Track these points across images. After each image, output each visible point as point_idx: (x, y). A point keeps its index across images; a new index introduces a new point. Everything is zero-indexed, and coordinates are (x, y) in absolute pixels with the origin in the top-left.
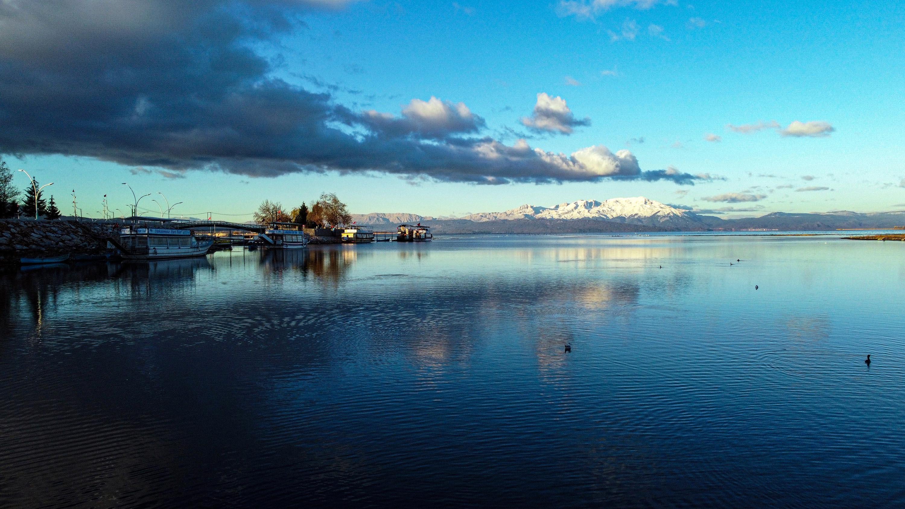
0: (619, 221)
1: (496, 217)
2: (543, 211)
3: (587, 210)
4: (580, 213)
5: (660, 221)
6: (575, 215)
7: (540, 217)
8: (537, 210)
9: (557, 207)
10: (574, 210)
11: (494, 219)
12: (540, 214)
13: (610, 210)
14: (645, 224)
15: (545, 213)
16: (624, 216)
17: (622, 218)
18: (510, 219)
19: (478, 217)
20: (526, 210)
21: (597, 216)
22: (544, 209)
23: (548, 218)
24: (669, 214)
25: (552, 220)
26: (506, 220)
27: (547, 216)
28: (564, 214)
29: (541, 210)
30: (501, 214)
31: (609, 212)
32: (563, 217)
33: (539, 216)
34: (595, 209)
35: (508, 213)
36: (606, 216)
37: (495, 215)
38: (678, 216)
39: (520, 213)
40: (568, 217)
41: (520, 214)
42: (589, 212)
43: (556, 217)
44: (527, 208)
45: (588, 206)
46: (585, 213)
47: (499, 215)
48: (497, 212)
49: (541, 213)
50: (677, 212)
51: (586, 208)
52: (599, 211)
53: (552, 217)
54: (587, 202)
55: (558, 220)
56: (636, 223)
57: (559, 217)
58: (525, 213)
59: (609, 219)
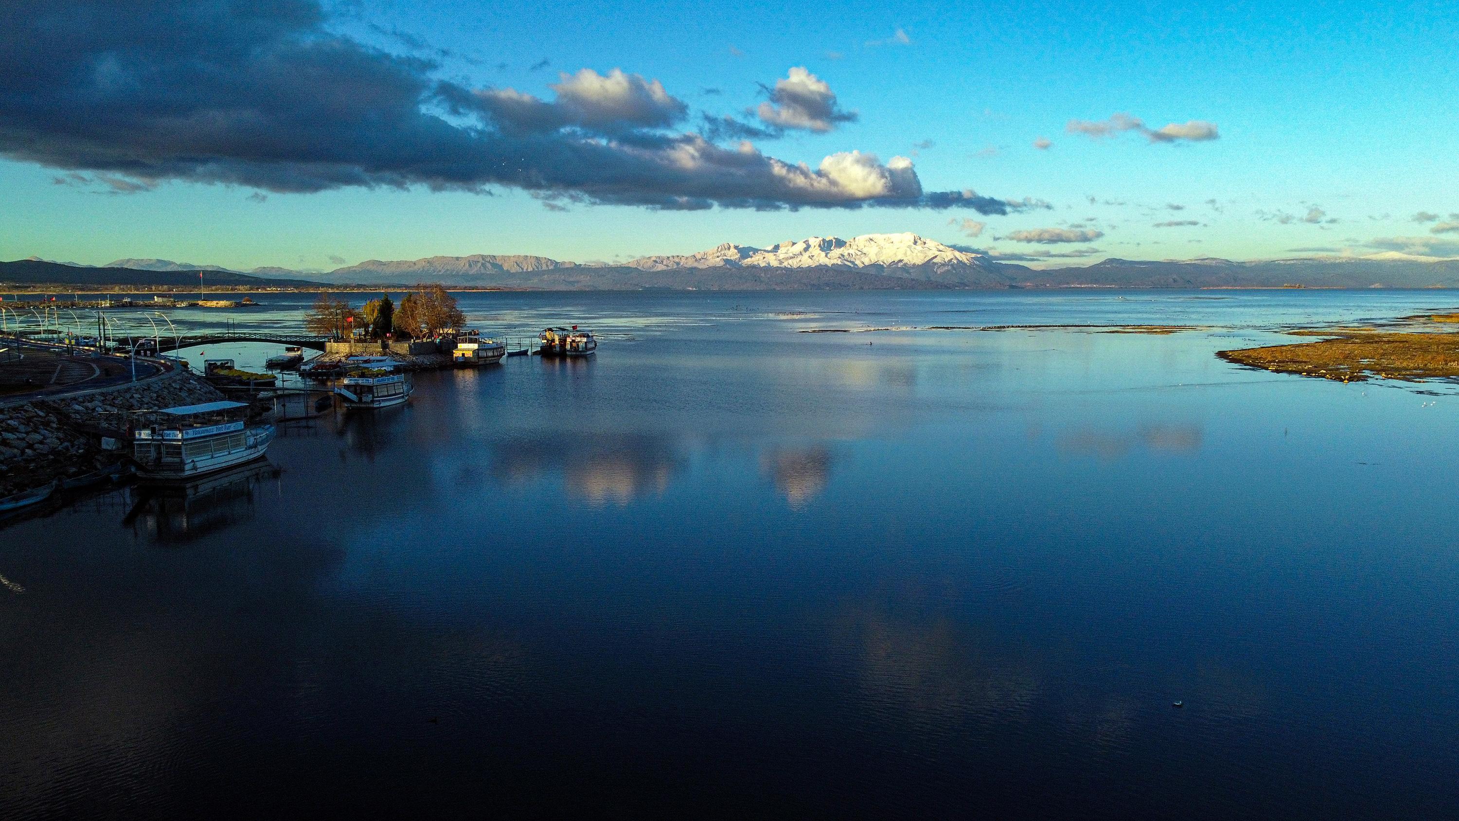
0: (873, 271)
1: (678, 264)
2: (754, 254)
3: (823, 254)
4: (813, 258)
5: (936, 273)
6: (805, 261)
7: (749, 263)
8: (745, 252)
9: (777, 248)
10: (803, 253)
11: (675, 267)
12: (749, 259)
13: (859, 253)
14: (913, 276)
15: (757, 258)
16: (882, 264)
17: (877, 267)
18: (700, 267)
19: (650, 263)
20: (727, 252)
21: (840, 263)
22: (755, 251)
23: (762, 265)
24: (950, 260)
25: (768, 269)
26: (695, 268)
27: (760, 262)
28: (787, 259)
29: (751, 253)
30: (687, 258)
31: (858, 257)
32: (785, 264)
33: (748, 261)
34: (836, 252)
35: (698, 257)
36: (853, 263)
37: (677, 260)
38: (965, 264)
39: (718, 257)
40: (794, 263)
41: (718, 259)
42: (826, 256)
43: (774, 263)
44: (729, 249)
45: (826, 246)
46: (821, 259)
47: (683, 260)
48: (681, 255)
49: (752, 257)
50: (963, 257)
51: (822, 250)
52: (843, 256)
53: (769, 264)
54: (824, 240)
55: (777, 268)
56: (899, 274)
57: (780, 264)
58: (725, 258)
59: (858, 268)
